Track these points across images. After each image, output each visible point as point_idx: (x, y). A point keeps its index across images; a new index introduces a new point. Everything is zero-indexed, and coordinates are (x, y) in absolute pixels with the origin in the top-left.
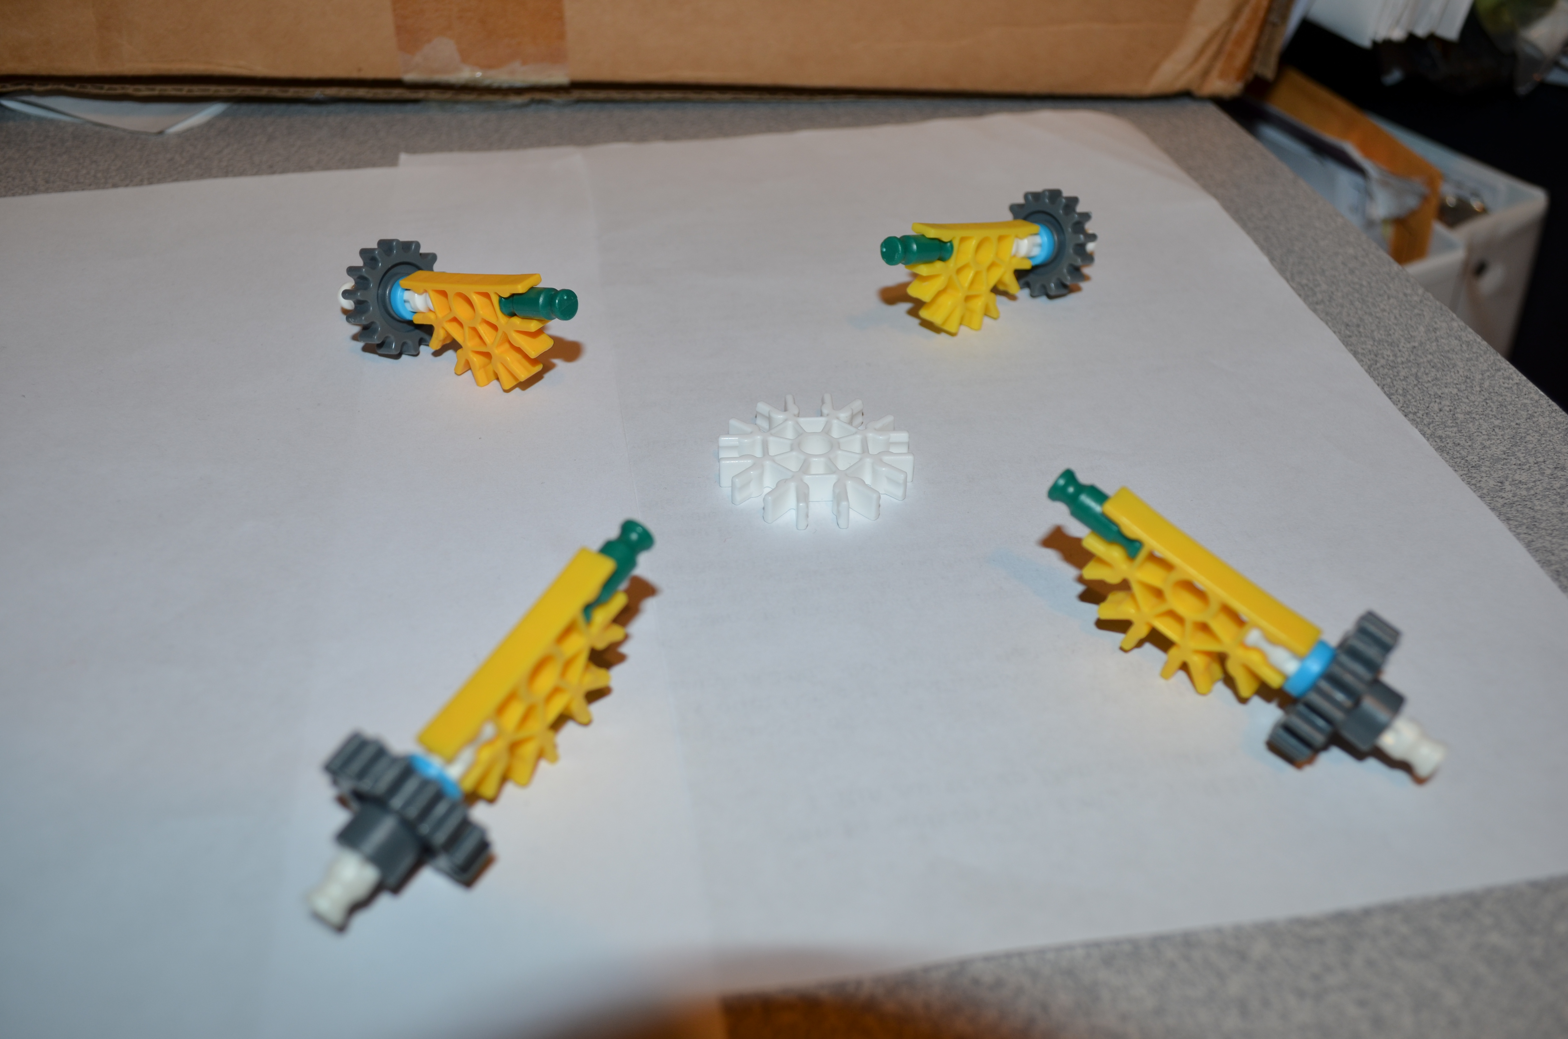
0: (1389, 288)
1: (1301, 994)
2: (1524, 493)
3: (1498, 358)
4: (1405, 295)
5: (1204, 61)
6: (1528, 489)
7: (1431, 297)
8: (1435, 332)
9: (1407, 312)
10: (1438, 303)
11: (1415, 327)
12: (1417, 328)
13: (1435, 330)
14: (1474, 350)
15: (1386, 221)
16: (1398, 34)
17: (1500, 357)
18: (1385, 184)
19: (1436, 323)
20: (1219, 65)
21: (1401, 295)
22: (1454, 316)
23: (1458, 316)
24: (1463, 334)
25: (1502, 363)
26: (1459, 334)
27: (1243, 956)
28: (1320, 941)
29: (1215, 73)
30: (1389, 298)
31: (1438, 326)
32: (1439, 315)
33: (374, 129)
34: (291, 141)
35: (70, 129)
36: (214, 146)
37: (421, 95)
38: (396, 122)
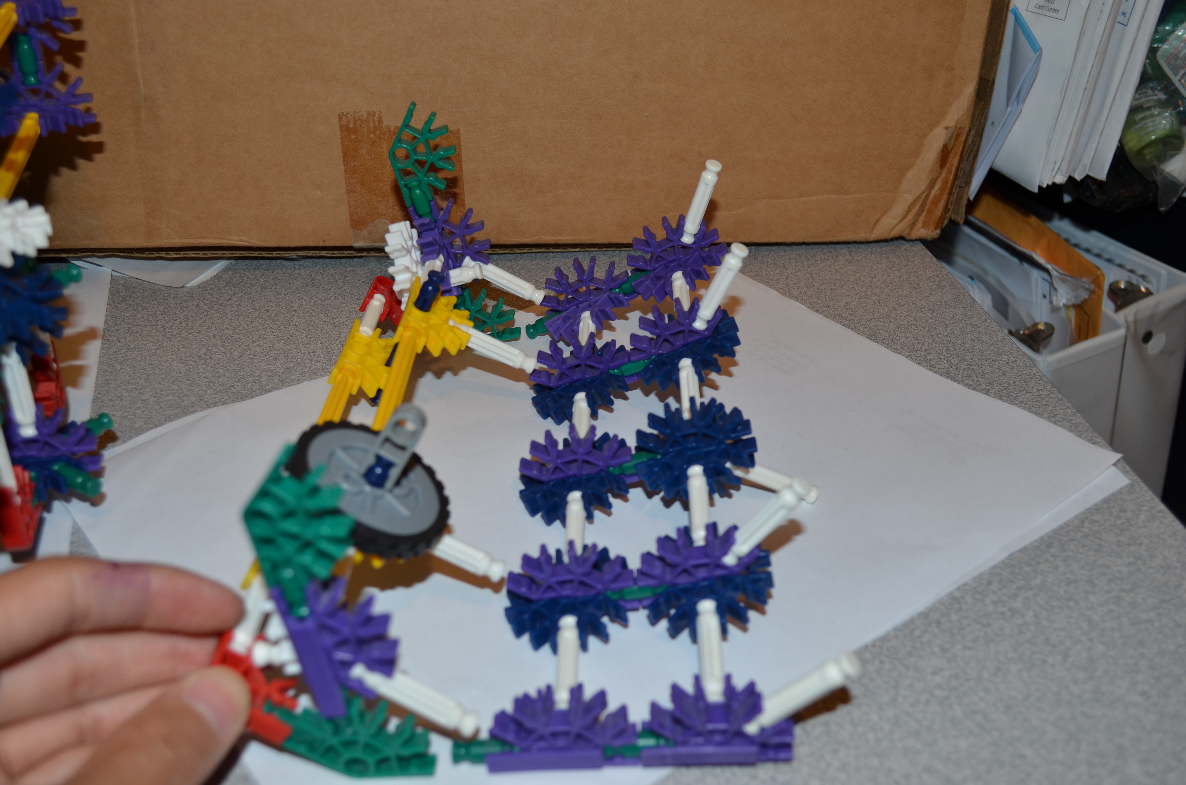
2: (1096, 528)
3: (1094, 435)
4: (1038, 390)
5: (910, 216)
6: (1100, 526)
7: (1056, 392)
8: (1055, 417)
9: (1037, 403)
10: (1060, 396)
11: (1041, 413)
12: (1043, 414)
14: (1079, 430)
15: (1067, 307)
16: (1060, 179)
17: (1096, 434)
19: (1056, 410)
20: (922, 219)
21: (1035, 391)
22: (1070, 405)
23: (1072, 406)
24: (1073, 418)
25: (1096, 438)
26: (1071, 418)
29: (920, 224)
31: (1057, 413)
32: (1059, 405)
33: (334, 279)
34: (278, 290)
35: (121, 282)
36: (225, 294)
37: (364, 254)
38: (348, 273)
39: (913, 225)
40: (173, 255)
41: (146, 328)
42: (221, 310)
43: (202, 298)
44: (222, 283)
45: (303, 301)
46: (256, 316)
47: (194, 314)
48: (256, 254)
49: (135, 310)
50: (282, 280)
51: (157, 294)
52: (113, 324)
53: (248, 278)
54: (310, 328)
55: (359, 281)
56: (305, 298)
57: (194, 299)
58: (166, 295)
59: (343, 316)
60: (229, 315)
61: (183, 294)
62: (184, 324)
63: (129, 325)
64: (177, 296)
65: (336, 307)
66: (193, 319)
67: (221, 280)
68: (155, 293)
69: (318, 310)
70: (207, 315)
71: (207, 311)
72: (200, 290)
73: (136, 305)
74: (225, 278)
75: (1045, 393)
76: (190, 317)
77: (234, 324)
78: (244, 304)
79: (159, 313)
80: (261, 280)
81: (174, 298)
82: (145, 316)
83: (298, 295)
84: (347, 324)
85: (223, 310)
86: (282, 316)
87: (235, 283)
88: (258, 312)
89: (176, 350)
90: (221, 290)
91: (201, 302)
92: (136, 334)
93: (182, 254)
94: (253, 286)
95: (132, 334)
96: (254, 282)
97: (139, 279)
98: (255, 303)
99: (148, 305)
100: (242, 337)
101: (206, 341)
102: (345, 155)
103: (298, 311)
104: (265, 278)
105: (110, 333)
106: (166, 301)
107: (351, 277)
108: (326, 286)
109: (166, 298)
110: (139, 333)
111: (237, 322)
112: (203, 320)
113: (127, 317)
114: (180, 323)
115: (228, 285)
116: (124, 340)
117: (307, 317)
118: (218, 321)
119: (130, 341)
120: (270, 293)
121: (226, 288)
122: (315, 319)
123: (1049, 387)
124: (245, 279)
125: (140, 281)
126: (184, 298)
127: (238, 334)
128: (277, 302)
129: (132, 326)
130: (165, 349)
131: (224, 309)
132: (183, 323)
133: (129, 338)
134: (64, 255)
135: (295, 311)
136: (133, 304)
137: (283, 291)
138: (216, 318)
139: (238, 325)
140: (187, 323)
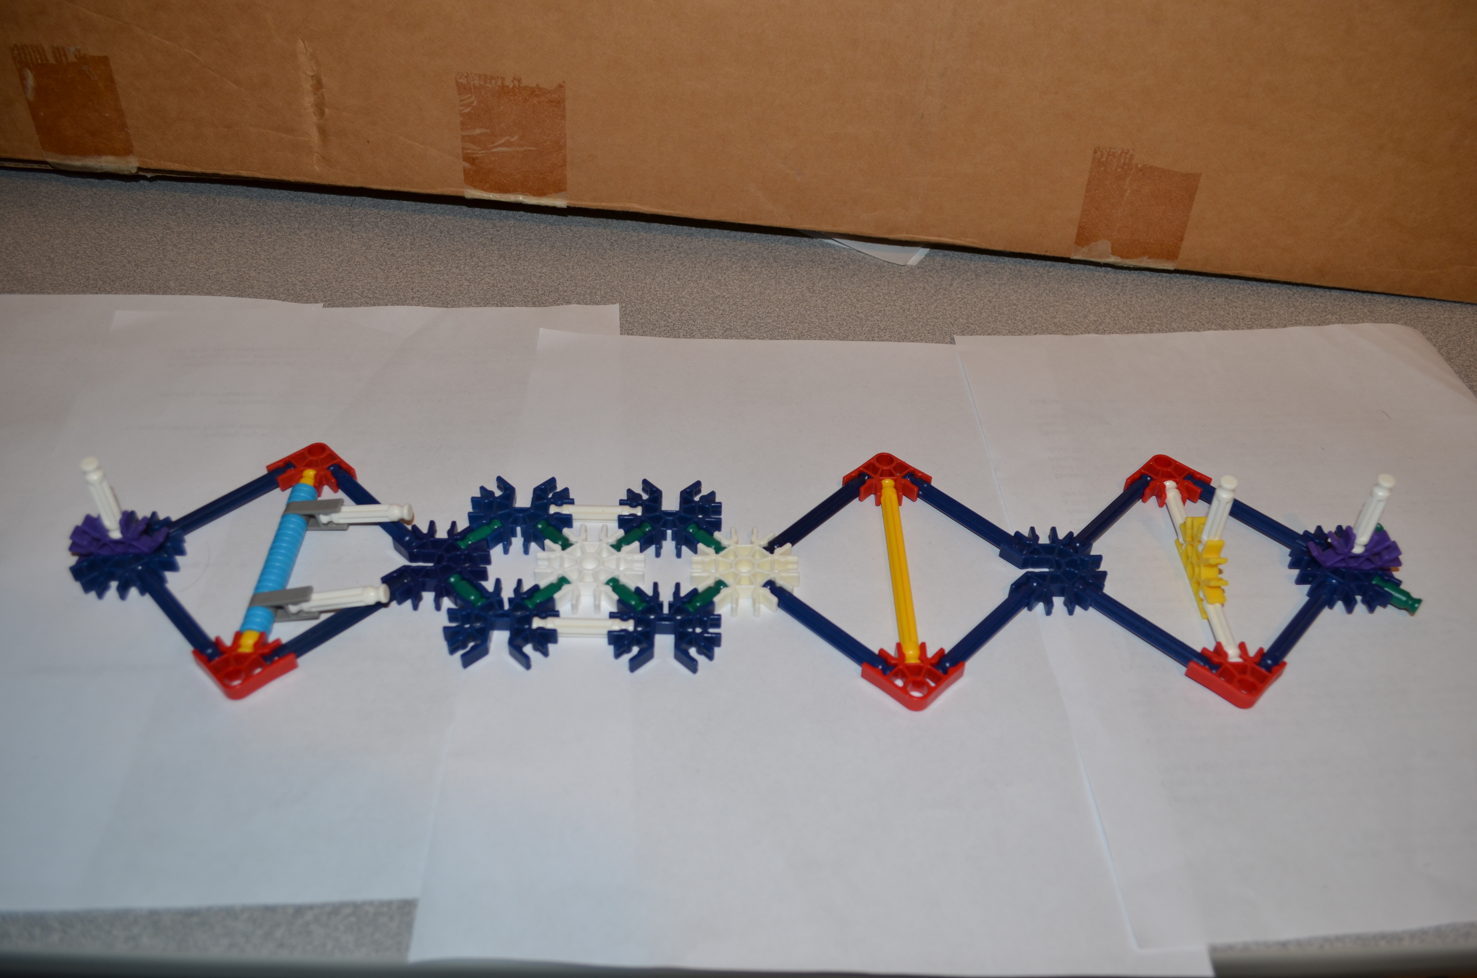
33: (1039, 273)
34: (991, 279)
35: (845, 253)
36: (945, 278)
38: (1050, 268)
41: (887, 308)
42: (947, 296)
43: (925, 281)
44: (937, 265)
45: (1019, 295)
46: (982, 307)
47: (925, 297)
49: (869, 287)
50: (992, 267)
51: (882, 270)
52: (855, 300)
53: (959, 262)
54: (1036, 326)
55: (1062, 277)
56: (1019, 291)
57: (918, 280)
58: (891, 273)
59: (1061, 316)
60: (957, 301)
61: (906, 273)
62: (920, 308)
63: (870, 303)
64: (902, 275)
65: (1051, 305)
66: (925, 303)
67: (935, 262)
68: (881, 270)
69: (1036, 306)
70: (936, 300)
71: (935, 295)
72: (920, 270)
73: (869, 281)
74: (938, 260)
76: (922, 300)
77: (965, 313)
78: (966, 291)
79: (891, 292)
80: (972, 266)
81: (899, 276)
82: (881, 294)
83: (1012, 287)
84: (1067, 325)
85: (950, 296)
86: (1005, 309)
87: (949, 267)
88: (982, 302)
89: (923, 335)
90: (939, 273)
91: (926, 285)
92: (879, 313)
94: (967, 272)
95: (877, 313)
96: (966, 268)
97: (861, 252)
98: (976, 292)
99: (879, 282)
100: (977, 328)
101: (947, 329)
103: (1018, 305)
104: (975, 264)
105: (856, 309)
106: (894, 280)
107: (1054, 272)
108: (1034, 280)
109: (892, 276)
110: (883, 312)
111: (966, 311)
112: (935, 305)
113: (864, 293)
114: (916, 305)
115: (944, 268)
116: (872, 319)
117: (1028, 313)
118: (949, 308)
119: (878, 321)
120: (986, 282)
121: (943, 271)
122: (1037, 317)
124: (957, 263)
125: (862, 255)
126: (909, 278)
127: (972, 324)
128: (995, 292)
129: (874, 304)
130: (913, 333)
131: (949, 294)
132: (918, 306)
133: (875, 317)
135: (1015, 305)
136: (864, 279)
137: (997, 282)
138: (946, 304)
139: (969, 314)
140: (922, 306)
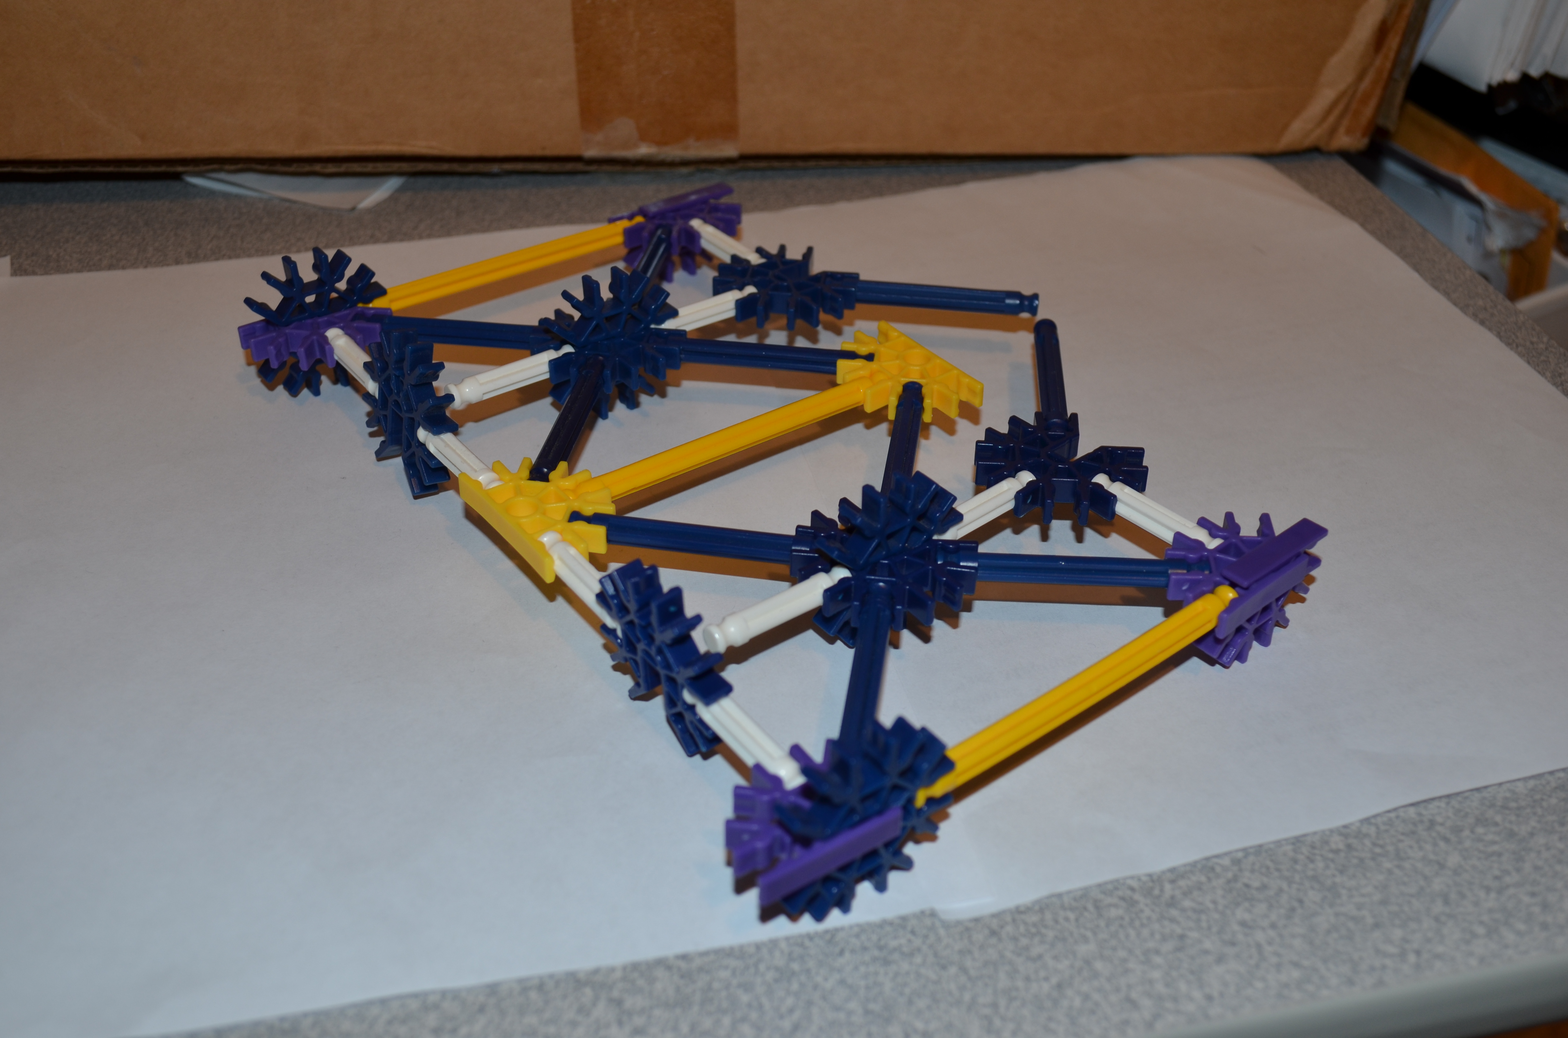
0: (1517, 337)
1: (1488, 889)
4: (1532, 343)
5: (1331, 119)
7: (1556, 345)
8: (1560, 377)
10: (1562, 350)
13: (1560, 375)
15: (1503, 252)
16: (1512, 76)
18: (1501, 216)
19: (1560, 368)
20: (1345, 122)
27: (1442, 866)
28: (1500, 855)
29: (1342, 130)
30: (1517, 346)
33: (554, 201)
34: (480, 216)
36: (408, 221)
37: (593, 168)
38: (573, 194)
39: (1333, 131)
40: (331, 168)
43: (377, 226)
44: (400, 206)
48: (445, 167)
49: (287, 242)
50: (484, 201)
51: (314, 219)
55: (590, 203)
57: (366, 227)
58: (328, 220)
61: (352, 219)
64: (346, 221)
67: (399, 202)
68: (311, 218)
73: (288, 236)
74: (403, 199)
75: (1542, 346)
81: (339, 224)
87: (419, 206)
90: (401, 215)
91: (376, 231)
93: (343, 168)
94: (444, 210)
97: (286, 200)
99: (304, 235)
102: (576, 28)
106: (328, 230)
107: (578, 199)
108: (546, 210)
109: (328, 224)
115: (410, 208)
120: (470, 219)
121: (408, 213)
123: (1545, 339)
124: (433, 200)
126: (356, 224)
134: (180, 169)
136: (281, 233)
137: (488, 217)
